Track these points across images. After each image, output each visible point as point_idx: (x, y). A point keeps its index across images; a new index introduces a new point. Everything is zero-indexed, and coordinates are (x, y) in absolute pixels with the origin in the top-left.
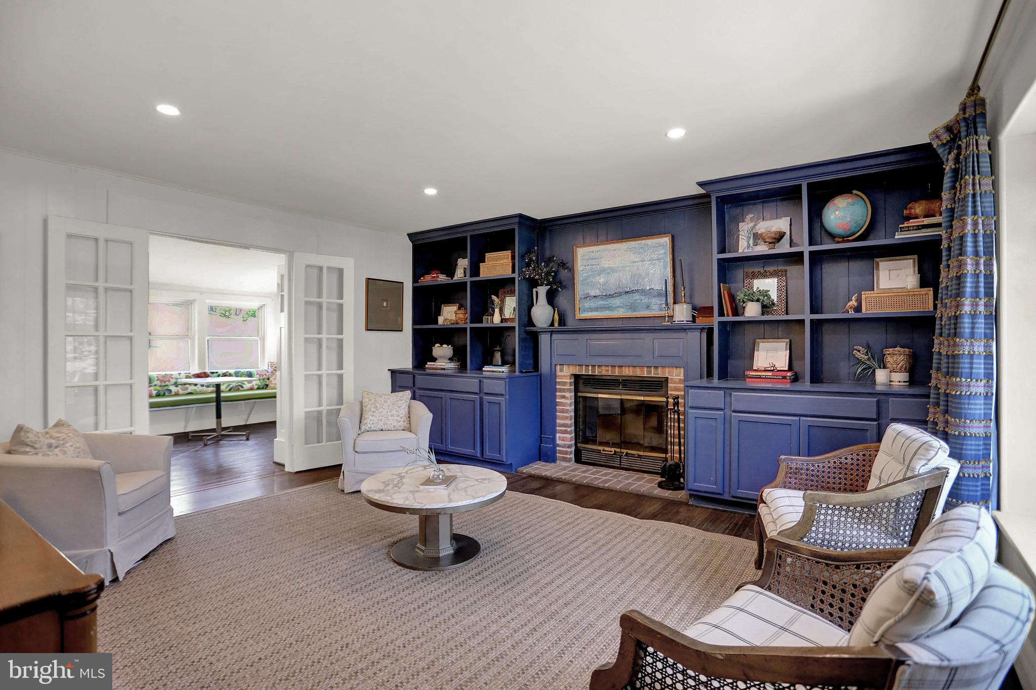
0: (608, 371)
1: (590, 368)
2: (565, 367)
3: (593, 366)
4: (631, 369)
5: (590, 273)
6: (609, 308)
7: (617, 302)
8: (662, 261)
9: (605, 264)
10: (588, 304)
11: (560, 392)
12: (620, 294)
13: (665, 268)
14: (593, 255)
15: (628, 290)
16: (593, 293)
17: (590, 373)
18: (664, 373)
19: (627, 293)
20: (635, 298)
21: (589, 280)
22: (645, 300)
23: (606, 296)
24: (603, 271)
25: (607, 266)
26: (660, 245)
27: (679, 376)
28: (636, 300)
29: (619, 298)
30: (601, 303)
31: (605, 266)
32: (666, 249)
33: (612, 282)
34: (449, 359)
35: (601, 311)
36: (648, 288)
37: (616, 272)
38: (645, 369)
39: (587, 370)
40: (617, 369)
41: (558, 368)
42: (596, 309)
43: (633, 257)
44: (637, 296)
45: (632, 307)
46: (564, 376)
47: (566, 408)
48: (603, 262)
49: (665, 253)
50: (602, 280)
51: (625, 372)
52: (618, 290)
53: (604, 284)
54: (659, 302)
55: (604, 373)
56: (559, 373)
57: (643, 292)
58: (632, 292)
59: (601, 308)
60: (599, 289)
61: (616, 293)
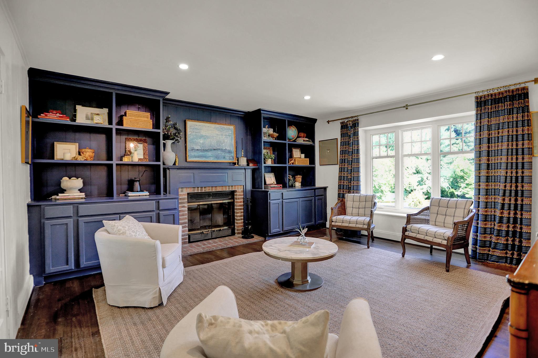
0: (209, 189)
1: (200, 189)
2: (184, 189)
3: (202, 187)
4: (221, 187)
5: (195, 137)
6: (205, 157)
7: (209, 154)
8: (230, 136)
9: (203, 133)
10: (193, 154)
11: (181, 204)
12: (211, 150)
13: (232, 140)
14: (196, 127)
15: (215, 148)
16: (196, 148)
17: (200, 192)
18: (235, 188)
19: (214, 150)
20: (219, 153)
21: (194, 141)
22: (223, 154)
23: (204, 150)
24: (202, 137)
25: (204, 134)
26: (229, 129)
27: (241, 189)
28: (219, 154)
29: (210, 152)
30: (201, 153)
31: (203, 134)
32: (232, 132)
33: (208, 143)
34: (79, 190)
35: (201, 158)
36: (224, 149)
37: (209, 139)
38: (227, 187)
39: (198, 190)
40: (214, 188)
41: (180, 190)
42: (199, 157)
43: (217, 132)
44: (219, 152)
45: (217, 157)
46: (184, 194)
47: (185, 213)
48: (202, 132)
49: (232, 133)
50: (201, 142)
51: (218, 189)
52: (210, 148)
53: (203, 144)
54: (229, 156)
55: (207, 191)
56: (180, 193)
57: (222, 150)
58: (217, 149)
59: (201, 156)
60: (200, 146)
61: (209, 149)
